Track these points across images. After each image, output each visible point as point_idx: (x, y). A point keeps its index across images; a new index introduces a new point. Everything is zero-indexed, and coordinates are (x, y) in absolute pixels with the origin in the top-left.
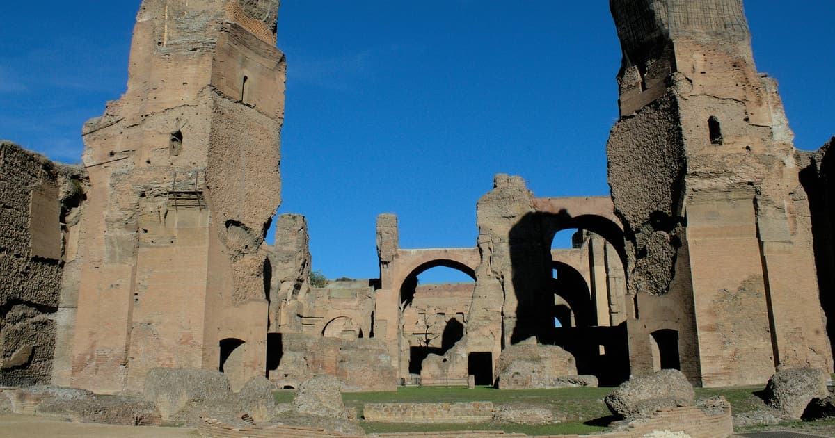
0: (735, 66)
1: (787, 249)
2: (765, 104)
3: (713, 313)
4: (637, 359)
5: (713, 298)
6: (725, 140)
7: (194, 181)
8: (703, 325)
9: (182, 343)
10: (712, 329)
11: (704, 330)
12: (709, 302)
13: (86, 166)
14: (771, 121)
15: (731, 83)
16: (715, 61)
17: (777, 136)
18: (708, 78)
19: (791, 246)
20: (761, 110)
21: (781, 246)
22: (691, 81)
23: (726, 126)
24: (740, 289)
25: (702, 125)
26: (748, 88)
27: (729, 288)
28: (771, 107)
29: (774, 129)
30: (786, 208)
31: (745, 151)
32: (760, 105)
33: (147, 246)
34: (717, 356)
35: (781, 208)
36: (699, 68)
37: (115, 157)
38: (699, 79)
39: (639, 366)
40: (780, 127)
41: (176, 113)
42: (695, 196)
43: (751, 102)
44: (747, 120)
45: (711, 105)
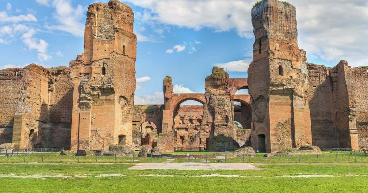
0: (290, 48)
1: (302, 110)
2: (299, 61)
3: (275, 130)
4: (254, 143)
5: (276, 125)
6: (284, 74)
7: (110, 85)
8: (272, 133)
9: (108, 137)
10: (275, 135)
11: (272, 135)
12: (275, 126)
13: (72, 78)
14: (301, 67)
15: (288, 54)
16: (283, 46)
17: (303, 72)
18: (280, 52)
19: (303, 109)
20: (298, 63)
21: (300, 109)
22: (274, 53)
23: (284, 69)
24: (285, 123)
25: (276, 68)
26: (294, 56)
27: (281, 122)
28: (302, 62)
29: (302, 70)
30: (303, 97)
31: (290, 78)
32: (298, 62)
33: (95, 105)
34: (276, 144)
35: (301, 97)
36: (277, 49)
37: (81, 75)
38: (277, 53)
39: (254, 145)
40: (304, 69)
41: (102, 61)
42: (272, 92)
43: (294, 61)
44: (292, 67)
45: (280, 62)
